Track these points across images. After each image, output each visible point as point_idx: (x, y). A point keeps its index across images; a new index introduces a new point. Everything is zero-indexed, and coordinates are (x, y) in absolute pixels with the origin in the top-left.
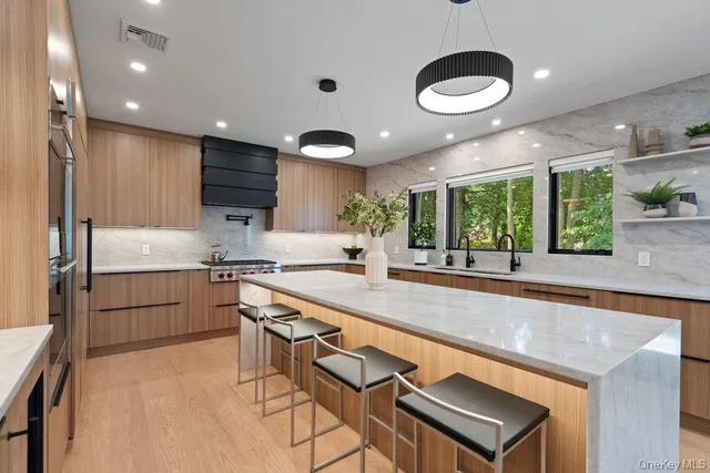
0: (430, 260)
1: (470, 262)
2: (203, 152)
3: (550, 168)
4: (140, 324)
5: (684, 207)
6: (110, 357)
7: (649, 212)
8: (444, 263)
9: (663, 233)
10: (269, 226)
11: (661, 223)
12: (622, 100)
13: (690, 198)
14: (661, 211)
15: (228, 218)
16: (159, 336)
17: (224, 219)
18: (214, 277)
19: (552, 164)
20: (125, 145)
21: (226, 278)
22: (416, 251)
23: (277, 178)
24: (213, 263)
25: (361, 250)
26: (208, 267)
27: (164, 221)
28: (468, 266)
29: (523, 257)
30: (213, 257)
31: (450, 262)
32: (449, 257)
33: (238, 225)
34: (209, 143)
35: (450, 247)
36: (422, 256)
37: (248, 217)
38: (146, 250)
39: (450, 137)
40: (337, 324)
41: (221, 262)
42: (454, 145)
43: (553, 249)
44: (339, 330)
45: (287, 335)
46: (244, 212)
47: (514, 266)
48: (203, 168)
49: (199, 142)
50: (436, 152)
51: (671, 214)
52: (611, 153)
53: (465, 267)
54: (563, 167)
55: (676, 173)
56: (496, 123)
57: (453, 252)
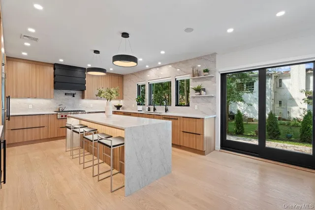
0: (143, 109)
1: (155, 109)
2: (54, 69)
3: (176, 79)
4: (28, 135)
5: (203, 92)
6: (16, 147)
7: (196, 94)
8: (147, 110)
9: (200, 100)
10: (83, 97)
11: (199, 97)
12: (191, 60)
13: (204, 90)
14: (198, 93)
15: (66, 94)
16: (36, 139)
17: (64, 95)
18: (59, 116)
19: (176, 77)
20: (21, 66)
21: (64, 117)
22: (139, 106)
23: (86, 79)
24: (59, 112)
25: (121, 106)
26: (56, 113)
27: (38, 95)
28: (154, 111)
29: (169, 107)
30: (59, 109)
31: (149, 110)
32: (149, 108)
33: (71, 97)
34: (56, 66)
35: (150, 105)
36: (140, 108)
37: (74, 94)
38: (31, 107)
39: (147, 66)
40: (96, 128)
41: (62, 111)
42: (150, 69)
43: (177, 105)
44: (97, 130)
45: (78, 131)
46: (73, 92)
47: (166, 110)
48: (55, 76)
49: (53, 66)
50: (145, 71)
51: (201, 94)
52: (189, 75)
53: (153, 111)
54: (179, 78)
55: (202, 82)
56: (160, 63)
57: (150, 106)
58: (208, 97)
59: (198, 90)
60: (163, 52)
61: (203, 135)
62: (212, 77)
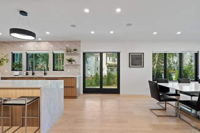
0: (20, 74)
3: (53, 52)
7: (69, 63)
8: (25, 74)
9: (71, 67)
11: (71, 65)
13: (74, 61)
14: (70, 63)
22: (15, 72)
29: (47, 72)
31: (27, 74)
36: (17, 73)
43: (54, 70)
47: (45, 74)
51: (72, 63)
52: (63, 51)
53: (32, 75)
54: (55, 52)
55: (72, 56)
56: (40, 39)
57: (28, 71)
58: (76, 65)
59: (70, 61)
60: (48, 33)
61: (76, 87)
62: (78, 54)
